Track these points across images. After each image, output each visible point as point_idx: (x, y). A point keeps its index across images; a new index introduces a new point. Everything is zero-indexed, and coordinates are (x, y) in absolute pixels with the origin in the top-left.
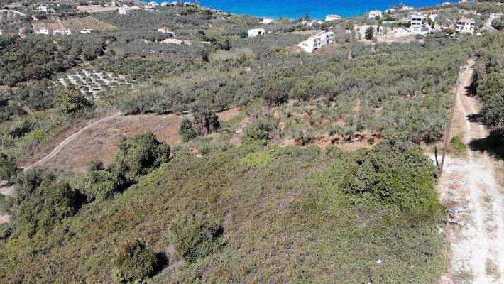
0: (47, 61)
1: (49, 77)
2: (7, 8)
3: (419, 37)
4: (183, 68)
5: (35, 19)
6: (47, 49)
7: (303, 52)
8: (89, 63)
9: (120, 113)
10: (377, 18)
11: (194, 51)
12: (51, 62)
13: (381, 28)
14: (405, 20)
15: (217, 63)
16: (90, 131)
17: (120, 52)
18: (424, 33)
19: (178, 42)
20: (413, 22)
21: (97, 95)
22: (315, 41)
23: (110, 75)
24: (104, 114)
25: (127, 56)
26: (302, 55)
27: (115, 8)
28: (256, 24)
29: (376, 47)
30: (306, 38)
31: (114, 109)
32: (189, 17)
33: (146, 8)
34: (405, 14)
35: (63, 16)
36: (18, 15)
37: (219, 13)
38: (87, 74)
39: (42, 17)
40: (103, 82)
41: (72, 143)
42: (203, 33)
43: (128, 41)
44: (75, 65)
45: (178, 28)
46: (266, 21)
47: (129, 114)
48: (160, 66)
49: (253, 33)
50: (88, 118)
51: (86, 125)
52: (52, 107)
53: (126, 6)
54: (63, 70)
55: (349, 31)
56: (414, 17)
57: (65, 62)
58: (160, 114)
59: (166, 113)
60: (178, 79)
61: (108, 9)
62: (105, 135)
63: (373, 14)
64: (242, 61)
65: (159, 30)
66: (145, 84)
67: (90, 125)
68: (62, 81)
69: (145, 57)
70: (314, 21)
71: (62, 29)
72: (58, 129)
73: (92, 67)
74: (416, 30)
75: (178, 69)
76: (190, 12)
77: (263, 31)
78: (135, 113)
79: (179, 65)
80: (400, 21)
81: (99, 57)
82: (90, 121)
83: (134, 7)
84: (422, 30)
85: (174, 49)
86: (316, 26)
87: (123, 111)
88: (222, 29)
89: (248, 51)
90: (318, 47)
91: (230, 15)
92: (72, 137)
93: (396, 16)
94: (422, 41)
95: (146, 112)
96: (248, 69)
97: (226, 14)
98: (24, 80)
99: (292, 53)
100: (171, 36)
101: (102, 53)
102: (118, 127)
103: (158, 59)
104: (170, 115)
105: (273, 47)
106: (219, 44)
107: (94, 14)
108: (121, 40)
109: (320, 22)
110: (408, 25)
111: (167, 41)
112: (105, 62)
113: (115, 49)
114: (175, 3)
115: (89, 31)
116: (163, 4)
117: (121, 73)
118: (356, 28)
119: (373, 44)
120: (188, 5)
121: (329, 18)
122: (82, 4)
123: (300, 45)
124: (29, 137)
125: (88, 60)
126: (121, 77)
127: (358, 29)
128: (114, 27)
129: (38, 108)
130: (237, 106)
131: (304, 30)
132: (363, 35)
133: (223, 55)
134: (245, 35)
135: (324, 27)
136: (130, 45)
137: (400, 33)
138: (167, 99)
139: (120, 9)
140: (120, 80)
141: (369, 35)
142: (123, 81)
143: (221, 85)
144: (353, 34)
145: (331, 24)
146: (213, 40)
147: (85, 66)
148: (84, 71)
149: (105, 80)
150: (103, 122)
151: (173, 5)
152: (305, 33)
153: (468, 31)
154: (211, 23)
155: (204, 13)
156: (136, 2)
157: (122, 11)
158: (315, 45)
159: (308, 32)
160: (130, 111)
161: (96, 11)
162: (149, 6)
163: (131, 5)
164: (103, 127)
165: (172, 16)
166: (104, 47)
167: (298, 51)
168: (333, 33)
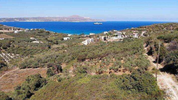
3: (121, 39)
4: (41, 51)
7: (84, 45)
9: (18, 68)
10: (107, 34)
11: (44, 45)
13: (108, 37)
14: (116, 34)
15: (54, 49)
16: (7, 76)
17: (16, 46)
18: (122, 38)
19: (38, 42)
20: (118, 35)
21: (8, 62)
22: (88, 41)
23: (13, 54)
24: (12, 69)
25: (19, 47)
27: (13, 31)
28: (66, 36)
29: (108, 43)
30: (85, 40)
31: (16, 67)
32: (41, 34)
33: (25, 31)
34: (115, 32)
37: (52, 32)
38: (4, 54)
40: (10, 57)
42: (47, 39)
43: (19, 42)
45: (37, 37)
46: (69, 35)
47: (21, 68)
48: (32, 50)
50: (5, 71)
51: (4, 73)
53: (17, 30)
55: (98, 38)
56: (118, 33)
58: (34, 68)
59: (36, 67)
60: (39, 55)
61: (10, 31)
62: (13, 77)
63: (105, 33)
64: (63, 48)
65: (30, 38)
66: (27, 57)
67: (6, 73)
69: (26, 48)
70: (86, 35)
73: (6, 52)
74: (119, 37)
75: (39, 51)
76: (41, 32)
77: (69, 38)
78: (24, 68)
80: (114, 35)
81: (8, 48)
82: (6, 72)
83: (20, 31)
84: (121, 37)
85: (37, 45)
86: (87, 37)
87: (19, 67)
88: (54, 37)
89: (65, 45)
90: (89, 43)
91: (56, 33)
93: (112, 33)
94: (122, 41)
95: (29, 68)
96: (66, 51)
99: (80, 45)
100: (35, 40)
101: (9, 47)
102: (18, 74)
103: (31, 48)
104: (38, 68)
105: (74, 43)
106: (54, 43)
107: (5, 33)
108: (16, 42)
109: (88, 35)
110: (117, 36)
111: (34, 42)
112: (11, 50)
114: (36, 29)
115: (3, 39)
116: (31, 29)
117: (17, 54)
118: (100, 37)
120: (40, 30)
121: (91, 34)
122: (0, 29)
123: (83, 42)
125: (4, 49)
126: (18, 55)
127: (101, 37)
128: (13, 37)
130: (65, 63)
131: (83, 38)
132: (103, 39)
133: (56, 46)
134: (63, 39)
135: (90, 37)
136: (20, 44)
137: (115, 38)
138: (37, 62)
139: (15, 31)
141: (105, 39)
142: (18, 56)
143: (57, 56)
144: (100, 39)
145: (92, 36)
146: (51, 41)
147: (3, 51)
148: (2, 53)
149: (11, 56)
150: (12, 72)
151: (35, 30)
152: (84, 39)
153: (136, 37)
154: (50, 36)
155: (47, 32)
156: (21, 29)
157: (16, 32)
158: (88, 42)
159: (85, 38)
160: (22, 67)
161: (5, 32)
162: (26, 30)
163: (19, 29)
164: (12, 74)
165: (35, 34)
166: (10, 44)
167: (82, 44)
168: (93, 39)
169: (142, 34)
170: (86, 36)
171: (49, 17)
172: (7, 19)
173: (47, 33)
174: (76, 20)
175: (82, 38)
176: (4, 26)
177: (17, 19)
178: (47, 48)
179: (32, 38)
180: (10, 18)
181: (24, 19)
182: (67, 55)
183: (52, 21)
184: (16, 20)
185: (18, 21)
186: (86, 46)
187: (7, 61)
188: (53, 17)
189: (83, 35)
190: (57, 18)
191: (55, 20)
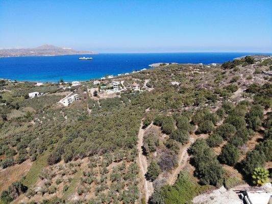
3: (118, 94)
10: (98, 84)
13: (100, 90)
14: (111, 85)
18: (119, 91)
20: (114, 86)
22: (69, 100)
26: (63, 108)
28: (32, 88)
30: (64, 96)
34: (110, 81)
49: (32, 95)
55: (86, 92)
56: (114, 84)
63: (96, 82)
64: (29, 117)
74: (116, 90)
77: (38, 93)
80: (109, 86)
89: (30, 109)
91: (16, 82)
93: (106, 83)
94: (120, 96)
97: (14, 81)
106: (12, 106)
109: (70, 87)
110: (112, 88)
118: (88, 90)
119: (98, 99)
123: (61, 101)
127: (90, 91)
131: (61, 92)
132: (93, 95)
134: (27, 97)
135: (72, 90)
137: (110, 92)
141: (96, 94)
144: (88, 94)
145: (75, 88)
152: (62, 94)
153: (138, 89)
158: (69, 102)
159: (65, 93)
167: (60, 106)
169: (145, 85)
170: (66, 89)
183: (8, 56)
190: (17, 50)
191: (13, 54)
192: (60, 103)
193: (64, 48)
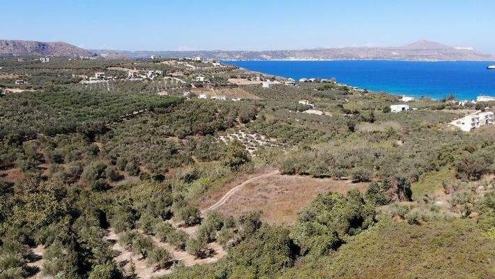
0: (211, 121)
1: (212, 134)
2: (171, 76)
4: (330, 136)
5: (193, 86)
6: (210, 110)
7: (460, 131)
8: (244, 125)
9: (277, 171)
11: (336, 122)
12: (214, 122)
15: (362, 135)
16: (252, 186)
17: (270, 118)
19: (320, 113)
21: (253, 153)
22: (473, 120)
23: (263, 137)
24: (262, 171)
25: (275, 122)
26: (458, 133)
27: (260, 82)
28: (397, 102)
30: (461, 116)
31: (271, 168)
32: (325, 92)
33: (287, 83)
35: (217, 86)
36: (179, 82)
37: (356, 89)
38: (244, 135)
39: (200, 85)
40: (257, 142)
41: (237, 194)
42: (342, 106)
43: (274, 110)
44: (233, 126)
45: (316, 101)
46: (406, 99)
47: (285, 173)
48: (307, 133)
50: (248, 173)
51: (247, 179)
52: (216, 159)
53: (268, 81)
54: (222, 129)
57: (225, 122)
58: (316, 177)
59: (322, 177)
60: (326, 146)
61: (253, 82)
62: (268, 191)
65: (300, 102)
66: (295, 148)
67: (252, 179)
68: (222, 138)
69: (290, 124)
70: (466, 101)
71: (218, 96)
72: (224, 180)
73: (247, 129)
75: (324, 137)
77: (407, 107)
78: (290, 174)
79: (324, 134)
81: (252, 121)
82: (250, 176)
83: (275, 82)
85: (317, 119)
86: (468, 106)
87: (280, 170)
88: (361, 103)
89: (396, 126)
90: (476, 126)
91: (367, 92)
92: (236, 189)
95: (302, 174)
96: (400, 143)
97: (363, 90)
98: (192, 134)
99: (447, 130)
100: (311, 108)
101: (254, 118)
102: (277, 184)
103: (305, 126)
104: (326, 180)
105: (424, 123)
107: (242, 86)
108: (268, 108)
109: (473, 102)
111: (309, 112)
112: (259, 126)
113: (266, 115)
114: (313, 80)
115: (239, 99)
116: (302, 80)
117: (271, 137)
120: (324, 82)
121: (482, 99)
122: (232, 77)
123: (454, 123)
124: (197, 184)
125: (243, 122)
126: (273, 140)
128: (258, 98)
129: (204, 159)
131: (455, 109)
133: (367, 127)
134: (387, 110)
135: (480, 107)
136: (277, 113)
139: (264, 83)
140: (272, 143)
142: (274, 143)
143: (377, 156)
145: (486, 104)
146: (356, 112)
147: (241, 128)
148: (240, 132)
149: (259, 141)
150: (263, 179)
151: (311, 81)
152: (458, 112)
154: (348, 98)
155: (340, 89)
156: (277, 77)
157: (266, 85)
158: (473, 124)
159: (462, 111)
160: (287, 170)
161: (243, 84)
162: (289, 82)
163: (273, 79)
164: (263, 182)
165: (310, 91)
166: (256, 112)
167: (453, 129)
168: (491, 113)
170: (466, 105)
171: (346, 49)
172: (246, 55)
173: (342, 92)
174: (427, 56)
175: (452, 111)
176: (241, 69)
177: (266, 53)
178: (344, 129)
179: (303, 102)
180: (251, 53)
181: (283, 54)
182: (407, 154)
183: (354, 59)
184: (264, 56)
185: (269, 58)
186: (468, 135)
187: (251, 151)
188: (360, 49)
189: (454, 102)
190: (370, 49)
191: (362, 56)
192: (452, 125)
193: (459, 48)
